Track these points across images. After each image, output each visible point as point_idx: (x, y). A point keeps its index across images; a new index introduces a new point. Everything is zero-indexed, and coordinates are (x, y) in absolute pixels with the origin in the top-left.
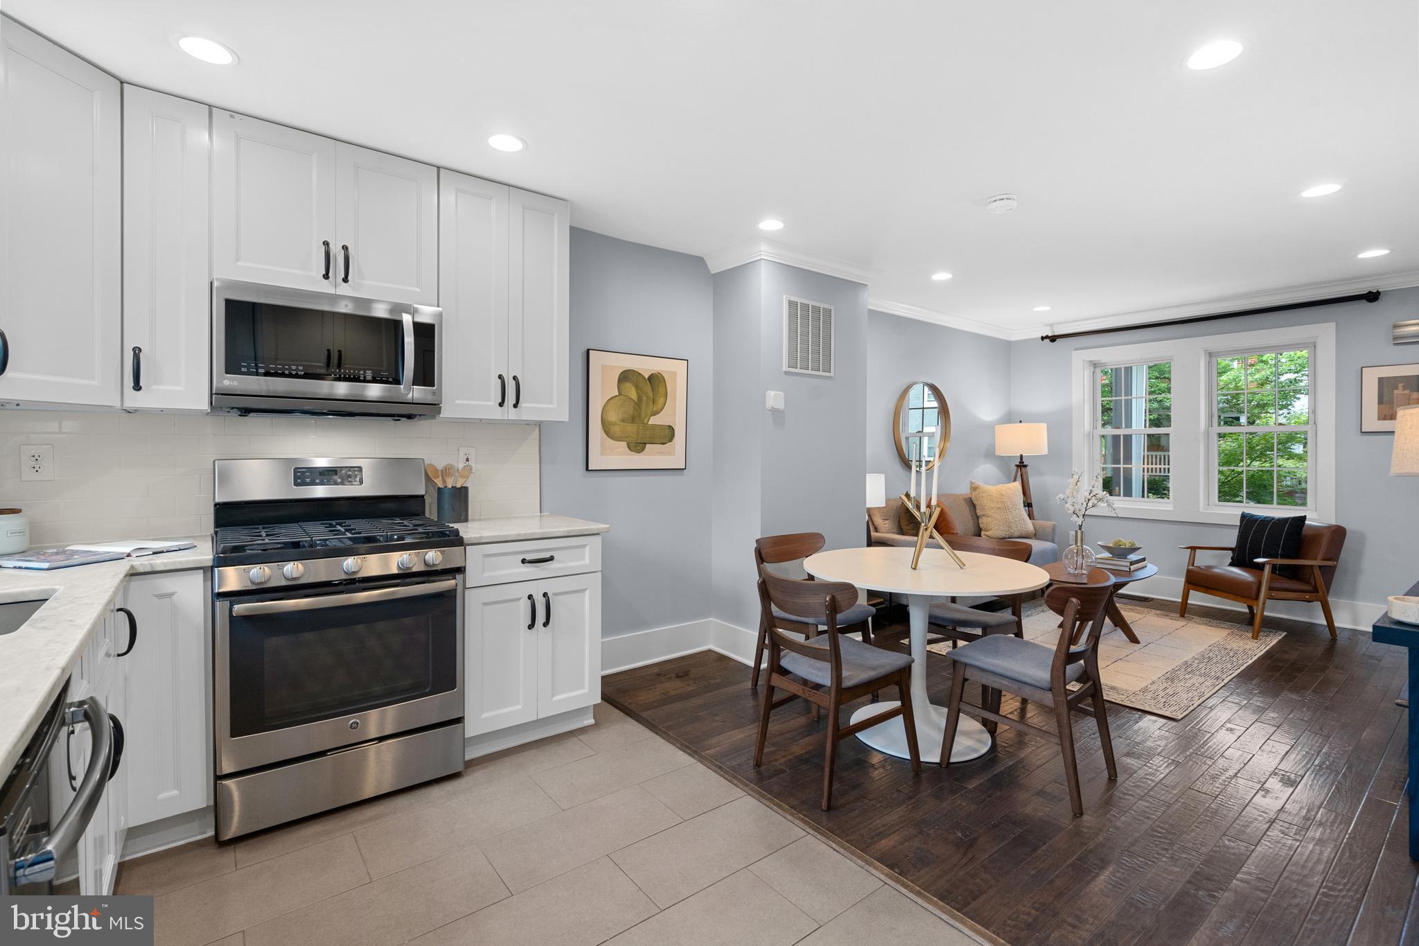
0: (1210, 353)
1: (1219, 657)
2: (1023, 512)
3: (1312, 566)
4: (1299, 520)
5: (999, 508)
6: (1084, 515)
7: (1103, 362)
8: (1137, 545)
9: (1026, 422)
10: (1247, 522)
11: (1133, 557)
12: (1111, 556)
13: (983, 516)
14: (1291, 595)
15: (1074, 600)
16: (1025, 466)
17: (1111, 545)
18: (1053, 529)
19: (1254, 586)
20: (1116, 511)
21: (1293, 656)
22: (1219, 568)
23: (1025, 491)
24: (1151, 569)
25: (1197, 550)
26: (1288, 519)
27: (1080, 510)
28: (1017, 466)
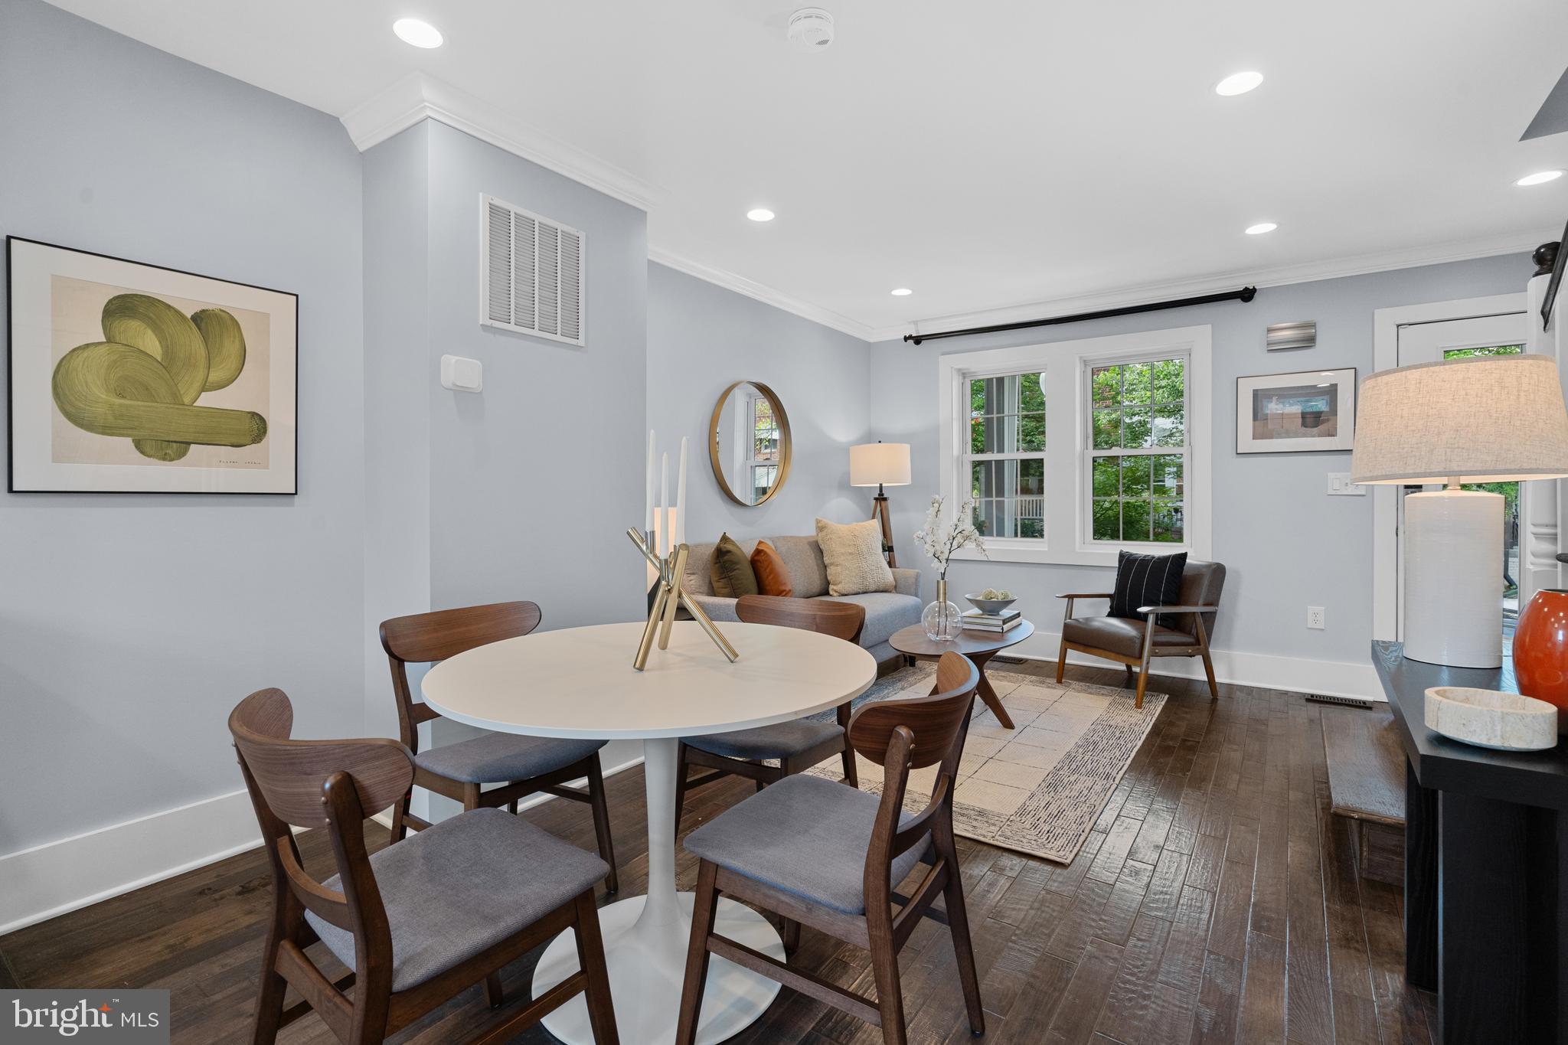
0: (1085, 361)
1: (1105, 741)
2: (882, 559)
3: (1194, 613)
4: (1180, 558)
5: (851, 554)
6: (947, 560)
7: (973, 370)
8: (1010, 598)
9: (884, 442)
10: (1127, 562)
11: (1006, 613)
12: (981, 612)
13: (832, 564)
14: (1173, 649)
15: (903, 731)
16: (885, 499)
17: (980, 598)
18: (916, 580)
19: (1137, 641)
20: (986, 552)
21: (1181, 728)
22: (1097, 621)
23: (886, 532)
24: (1027, 627)
25: (1075, 599)
26: (1169, 557)
27: (942, 553)
28: (876, 499)
